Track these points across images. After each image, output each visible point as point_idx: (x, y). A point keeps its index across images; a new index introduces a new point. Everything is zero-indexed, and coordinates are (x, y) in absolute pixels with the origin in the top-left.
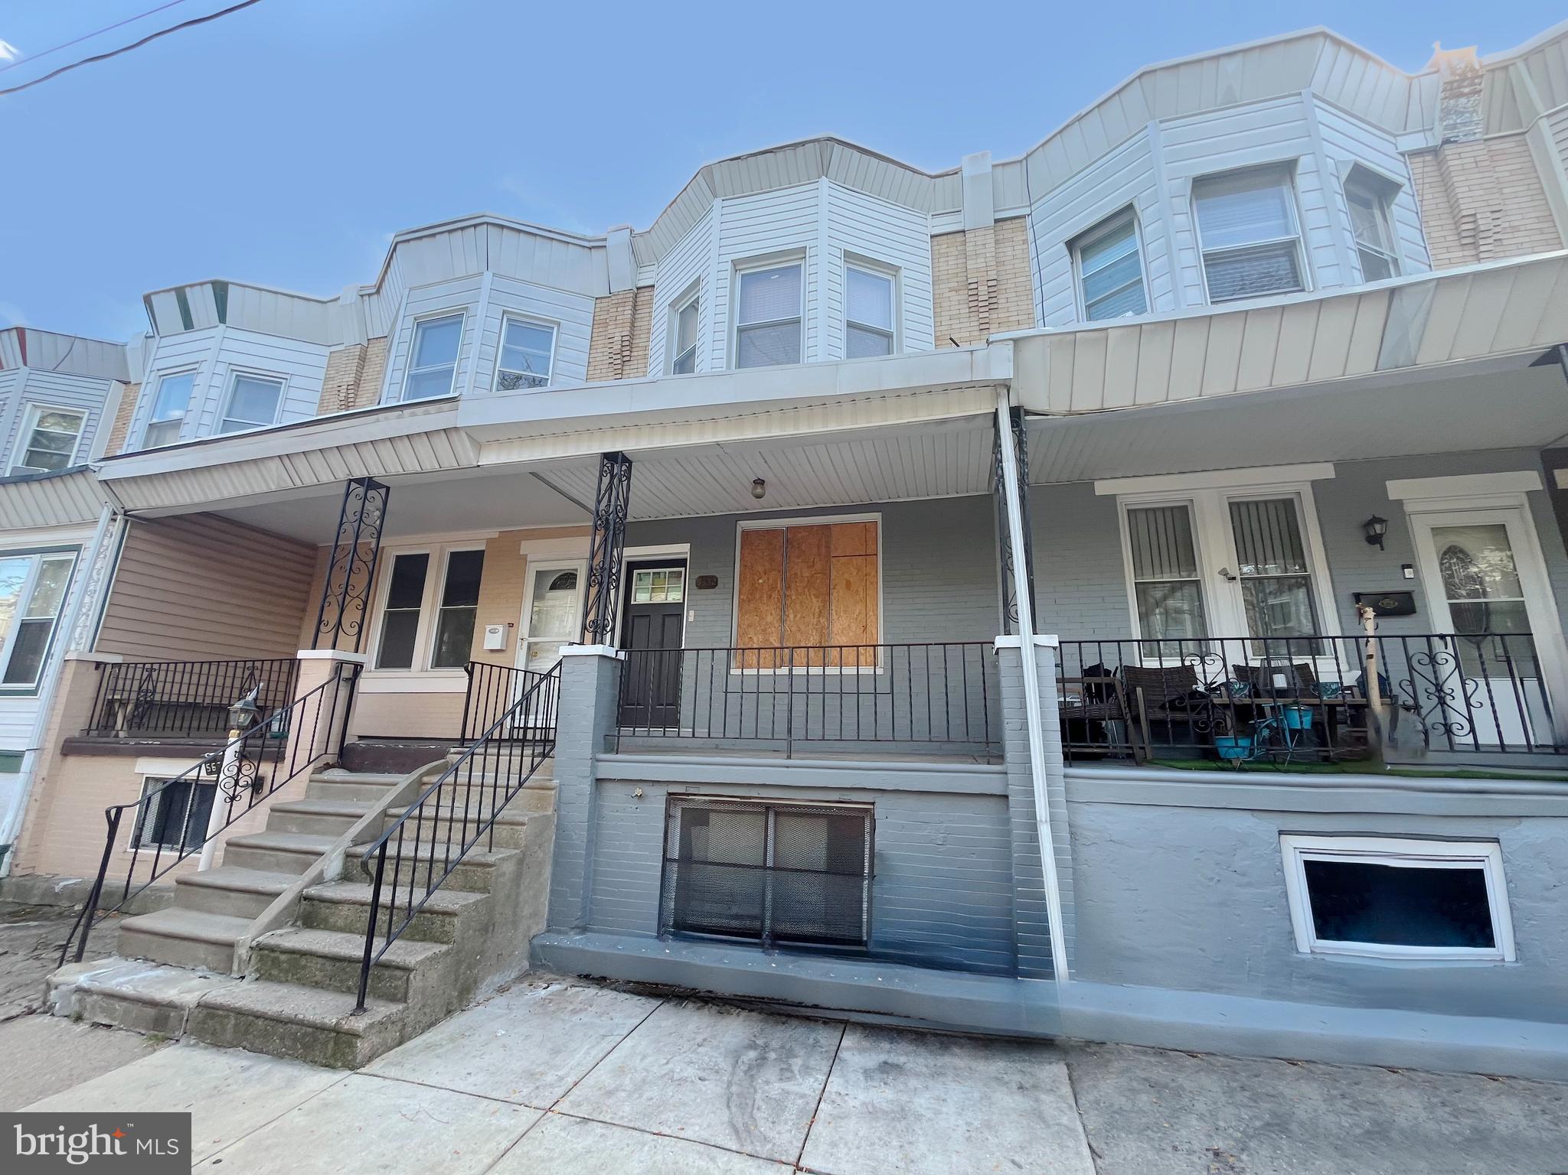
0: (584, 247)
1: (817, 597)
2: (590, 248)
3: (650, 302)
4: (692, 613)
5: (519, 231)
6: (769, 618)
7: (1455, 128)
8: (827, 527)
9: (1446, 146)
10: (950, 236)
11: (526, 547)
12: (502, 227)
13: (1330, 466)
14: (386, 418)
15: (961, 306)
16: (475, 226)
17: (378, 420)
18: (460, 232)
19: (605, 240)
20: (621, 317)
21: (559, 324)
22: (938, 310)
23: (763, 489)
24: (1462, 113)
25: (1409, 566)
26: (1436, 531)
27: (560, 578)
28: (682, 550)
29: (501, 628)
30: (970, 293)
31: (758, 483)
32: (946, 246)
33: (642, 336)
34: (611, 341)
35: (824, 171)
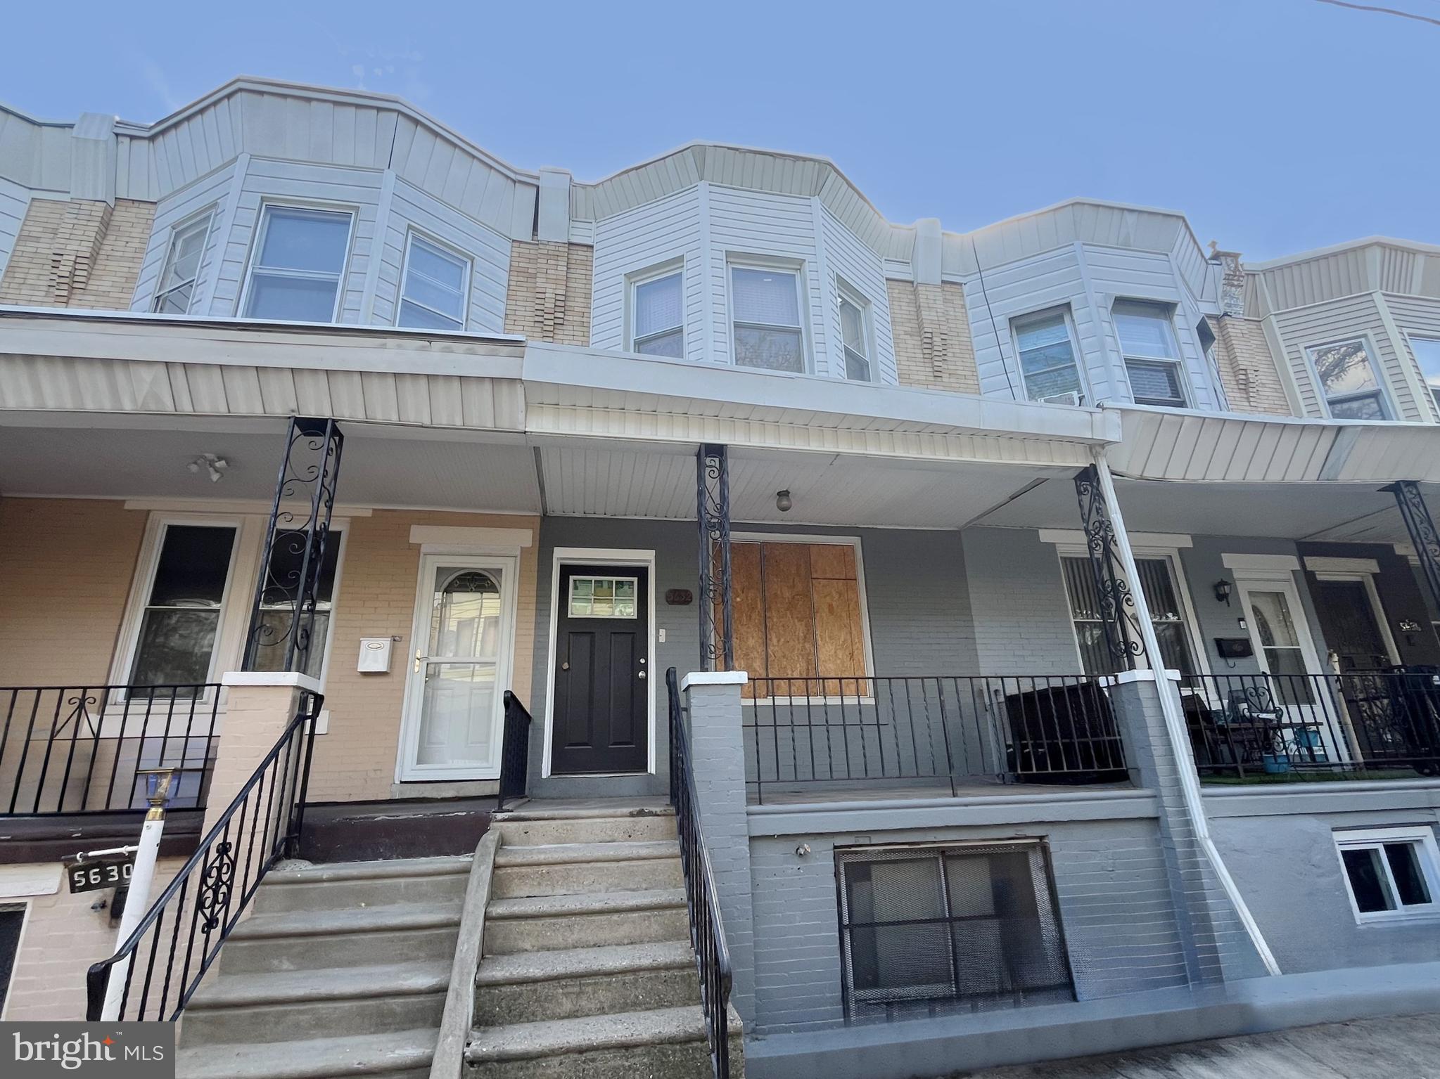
0: (508, 177)
1: (800, 621)
2: (514, 182)
3: (588, 264)
4: (662, 632)
5: (437, 134)
6: (751, 642)
7: (1230, 307)
8: (805, 547)
9: (1226, 317)
10: (901, 284)
11: (417, 534)
12: (417, 122)
13: (1189, 537)
14: (399, 347)
15: (916, 351)
16: (379, 109)
17: (384, 346)
18: (353, 109)
19: (538, 178)
20: (553, 272)
21: (473, 260)
22: (898, 349)
23: (789, 500)
24: (1233, 298)
25: (1243, 619)
26: (1251, 594)
27: (458, 578)
28: (645, 557)
29: (386, 643)
30: (925, 340)
31: (784, 495)
32: (897, 291)
33: (577, 299)
34: (539, 296)
35: (817, 191)
